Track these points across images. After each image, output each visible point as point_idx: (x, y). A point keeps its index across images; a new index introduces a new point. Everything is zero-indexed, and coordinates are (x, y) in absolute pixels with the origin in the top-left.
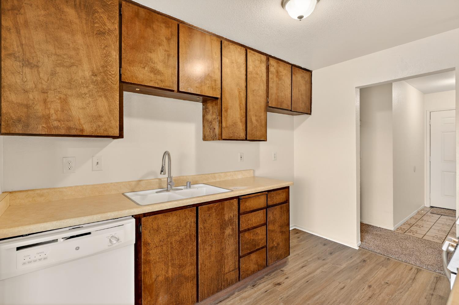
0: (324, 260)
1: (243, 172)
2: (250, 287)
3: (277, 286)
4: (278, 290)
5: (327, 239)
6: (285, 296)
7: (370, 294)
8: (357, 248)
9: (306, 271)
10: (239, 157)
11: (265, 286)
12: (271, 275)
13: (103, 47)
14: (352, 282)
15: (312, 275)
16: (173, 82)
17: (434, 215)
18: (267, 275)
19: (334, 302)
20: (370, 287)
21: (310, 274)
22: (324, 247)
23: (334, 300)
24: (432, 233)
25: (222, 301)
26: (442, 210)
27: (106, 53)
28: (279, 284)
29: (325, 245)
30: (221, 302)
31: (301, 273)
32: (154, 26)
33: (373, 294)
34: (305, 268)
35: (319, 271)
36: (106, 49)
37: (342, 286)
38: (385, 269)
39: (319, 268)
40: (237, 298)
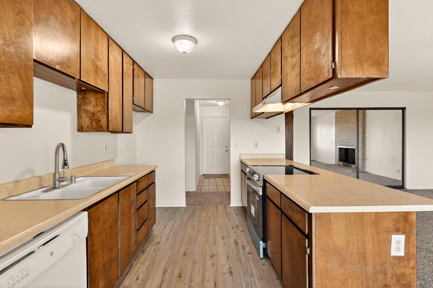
0: (173, 219)
1: (108, 162)
2: (141, 254)
3: (159, 244)
4: (162, 245)
5: (165, 207)
6: (169, 246)
7: (207, 224)
8: (186, 206)
9: (169, 229)
10: (104, 148)
11: (151, 249)
12: (149, 241)
13: (16, 12)
14: (196, 223)
15: (174, 229)
16: (77, 70)
17: (207, 179)
18: (146, 242)
19: (195, 236)
20: (204, 221)
21: (172, 229)
22: (168, 211)
23: (195, 235)
24: (211, 188)
25: (128, 272)
26: (209, 176)
27: (20, 20)
28: (159, 243)
29: (167, 210)
30: (127, 274)
31: (167, 231)
32: (62, 5)
33: (208, 224)
34: (167, 228)
35: (175, 226)
36: (20, 14)
37: (193, 227)
38: (204, 211)
39: (174, 224)
40: (138, 265)
